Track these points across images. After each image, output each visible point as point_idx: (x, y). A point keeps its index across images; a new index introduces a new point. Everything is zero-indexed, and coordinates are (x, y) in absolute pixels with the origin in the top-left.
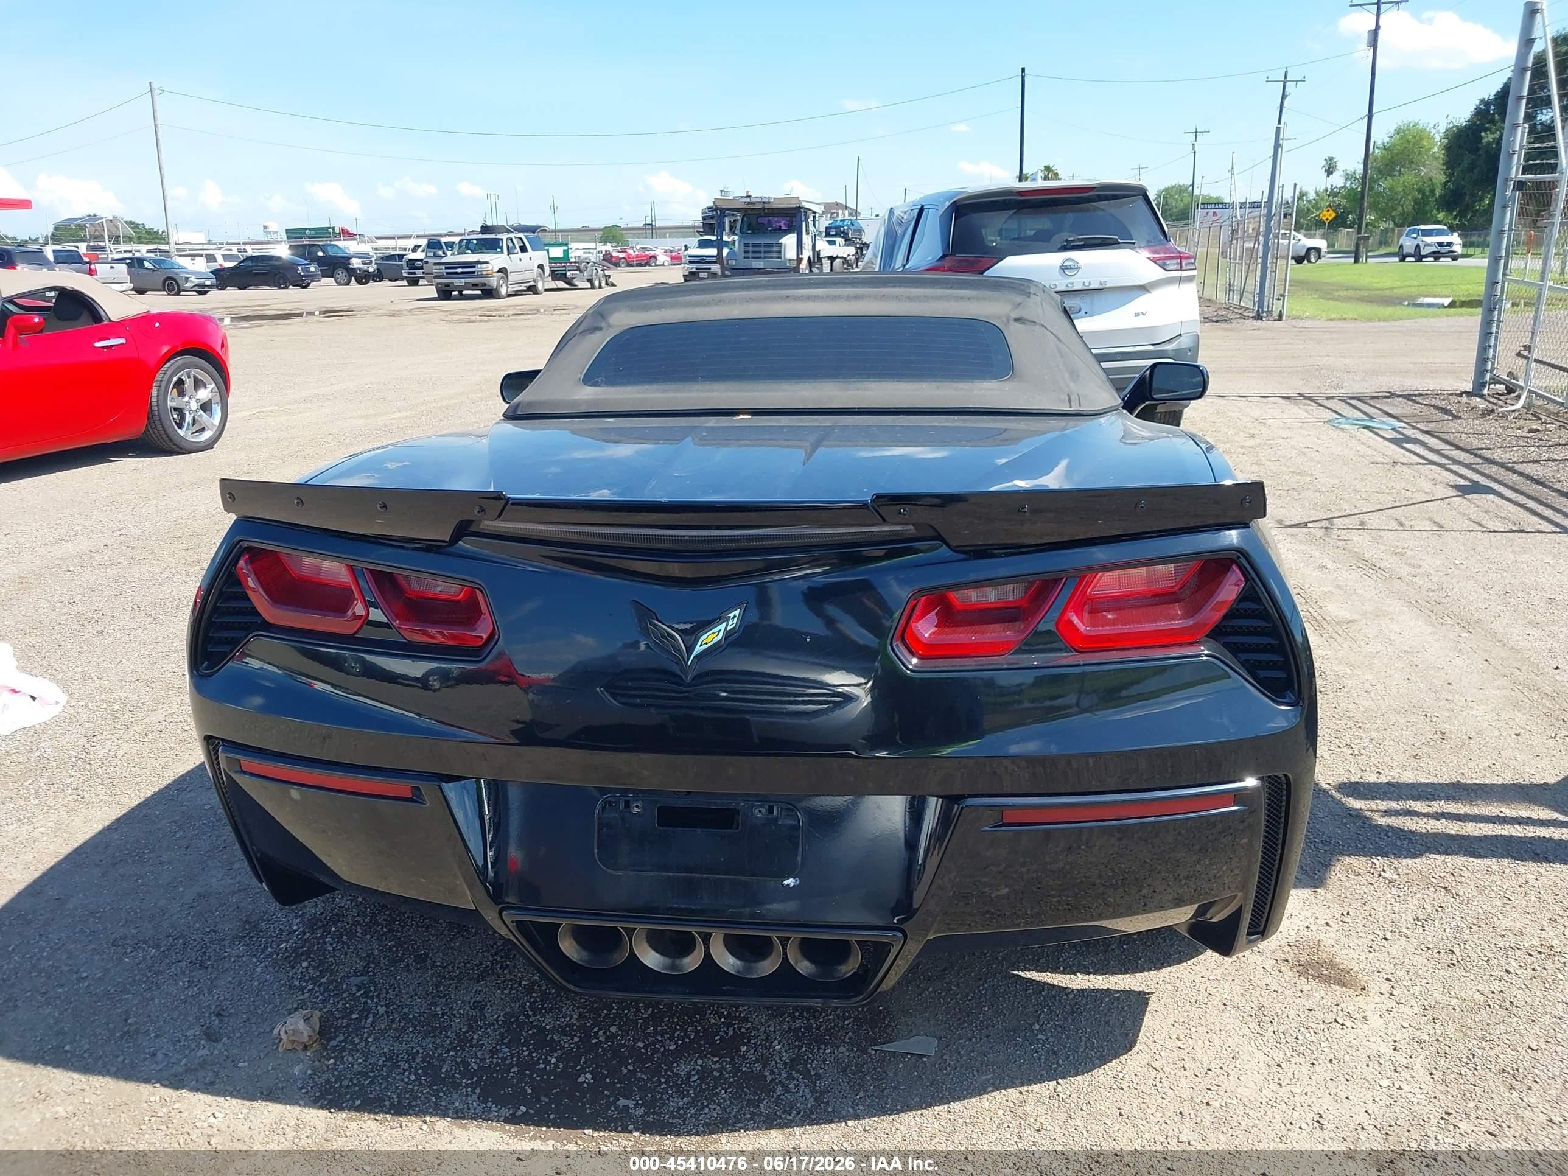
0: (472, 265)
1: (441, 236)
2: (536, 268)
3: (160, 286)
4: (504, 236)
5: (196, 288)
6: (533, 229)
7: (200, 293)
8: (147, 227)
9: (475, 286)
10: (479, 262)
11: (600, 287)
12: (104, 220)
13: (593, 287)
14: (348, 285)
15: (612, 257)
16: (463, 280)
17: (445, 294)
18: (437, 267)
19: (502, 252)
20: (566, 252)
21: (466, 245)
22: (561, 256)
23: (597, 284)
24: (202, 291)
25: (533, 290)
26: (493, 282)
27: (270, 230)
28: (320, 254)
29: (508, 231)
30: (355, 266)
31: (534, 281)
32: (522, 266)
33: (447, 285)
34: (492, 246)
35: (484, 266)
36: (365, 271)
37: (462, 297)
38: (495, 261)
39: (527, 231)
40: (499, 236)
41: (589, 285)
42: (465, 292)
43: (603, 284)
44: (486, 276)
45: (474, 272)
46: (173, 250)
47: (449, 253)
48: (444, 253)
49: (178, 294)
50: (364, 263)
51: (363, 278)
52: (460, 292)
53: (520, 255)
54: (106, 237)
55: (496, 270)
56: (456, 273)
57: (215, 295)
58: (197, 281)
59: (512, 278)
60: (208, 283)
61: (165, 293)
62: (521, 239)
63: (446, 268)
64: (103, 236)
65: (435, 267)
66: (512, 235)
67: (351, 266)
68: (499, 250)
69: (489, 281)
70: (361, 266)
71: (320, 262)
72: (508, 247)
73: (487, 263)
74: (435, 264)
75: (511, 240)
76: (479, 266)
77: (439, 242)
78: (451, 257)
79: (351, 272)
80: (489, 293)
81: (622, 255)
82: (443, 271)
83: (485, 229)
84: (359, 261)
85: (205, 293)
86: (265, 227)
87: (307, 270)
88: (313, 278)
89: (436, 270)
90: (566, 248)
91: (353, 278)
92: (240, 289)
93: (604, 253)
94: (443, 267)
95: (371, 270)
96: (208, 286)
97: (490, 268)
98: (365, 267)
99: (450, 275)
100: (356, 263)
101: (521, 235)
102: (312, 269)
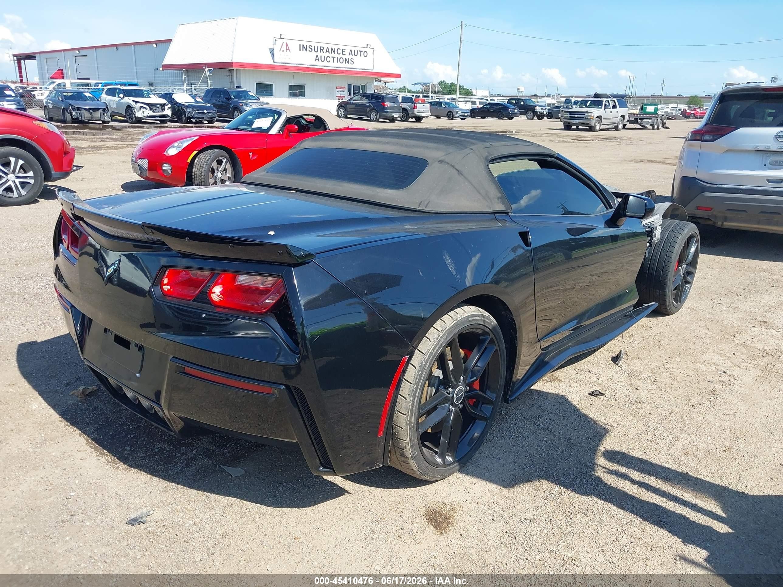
0: (583, 113)
1: (572, 97)
2: (619, 117)
3: (446, 116)
4: (604, 100)
5: (460, 117)
6: (623, 96)
7: (462, 119)
8: (464, 87)
9: (583, 124)
10: (587, 112)
11: (658, 128)
12: (431, 84)
13: (653, 129)
14: (532, 119)
15: (686, 112)
16: (577, 121)
17: (568, 127)
18: (566, 113)
19: (601, 108)
20: (656, 110)
21: (583, 103)
22: (653, 111)
23: (656, 127)
24: (463, 118)
25: (616, 128)
26: (593, 123)
27: (520, 90)
28: (522, 103)
29: (608, 97)
30: (538, 110)
31: (617, 124)
32: (611, 115)
33: (569, 123)
34: (596, 104)
35: (590, 114)
36: (541, 113)
37: (578, 129)
38: (596, 112)
39: (619, 97)
40: (602, 99)
41: (651, 127)
42: (580, 127)
43: (660, 127)
44: (590, 119)
45: (584, 117)
46: (457, 98)
47: (574, 106)
48: (572, 107)
49: (452, 119)
50: (542, 109)
51: (540, 117)
52: (577, 127)
53: (612, 110)
54: (430, 91)
55: (595, 116)
56: (575, 117)
57: (469, 120)
58: (461, 114)
59: (604, 121)
60: (466, 114)
61: (447, 118)
62: (614, 101)
63: (570, 114)
64: (429, 91)
65: (565, 113)
66: (609, 99)
67: (535, 110)
68: (600, 106)
69: (590, 122)
70: (540, 110)
71: (520, 107)
72: (606, 105)
73: (591, 113)
74: (565, 112)
75: (608, 101)
76: (587, 114)
77: (571, 100)
78: (575, 109)
79: (535, 113)
80: (591, 129)
81: (692, 112)
82: (568, 115)
83: (596, 95)
84: (540, 108)
85: (464, 119)
86: (518, 89)
87: (513, 111)
88: (515, 115)
89: (565, 115)
90: (656, 107)
91: (535, 116)
92: (482, 118)
93: (682, 110)
94: (569, 114)
95: (545, 113)
96: (466, 116)
97: (592, 116)
98: (542, 111)
99: (571, 118)
100: (538, 109)
101: (615, 99)
102: (516, 111)
